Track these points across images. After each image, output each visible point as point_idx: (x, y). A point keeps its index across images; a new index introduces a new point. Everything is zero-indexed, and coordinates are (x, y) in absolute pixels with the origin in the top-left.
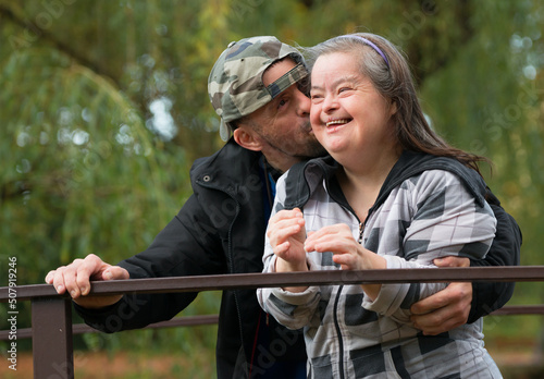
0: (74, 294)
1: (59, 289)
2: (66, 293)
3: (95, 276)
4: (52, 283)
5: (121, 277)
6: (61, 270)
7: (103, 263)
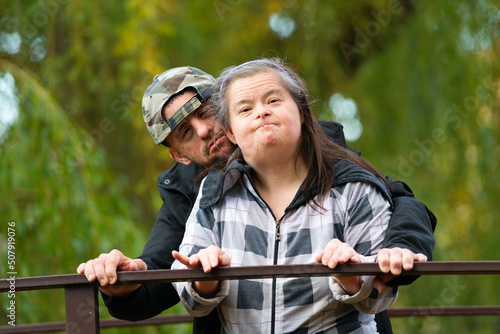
0: (103, 282)
1: (90, 278)
2: (96, 281)
3: (120, 268)
4: (83, 273)
5: (142, 268)
6: (90, 262)
7: (125, 257)
